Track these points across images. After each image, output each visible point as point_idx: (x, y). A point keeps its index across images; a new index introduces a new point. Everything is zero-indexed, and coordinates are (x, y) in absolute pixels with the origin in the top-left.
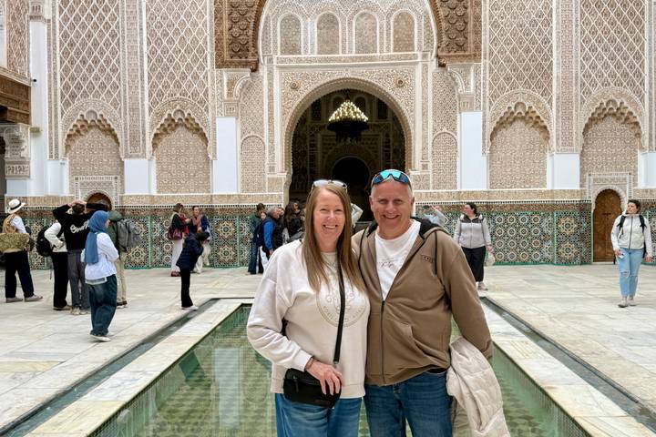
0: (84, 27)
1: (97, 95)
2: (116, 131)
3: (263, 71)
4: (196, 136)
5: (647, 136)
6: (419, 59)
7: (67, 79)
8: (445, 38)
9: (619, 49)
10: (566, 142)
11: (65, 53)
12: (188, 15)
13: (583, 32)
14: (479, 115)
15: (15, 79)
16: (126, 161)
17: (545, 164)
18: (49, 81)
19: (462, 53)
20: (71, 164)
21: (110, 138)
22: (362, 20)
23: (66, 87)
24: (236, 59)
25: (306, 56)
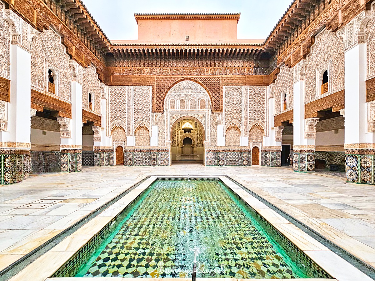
0: (116, 101)
1: (120, 119)
2: (125, 129)
3: (165, 113)
4: (146, 131)
5: (266, 133)
6: (207, 111)
7: (112, 115)
8: (214, 106)
9: (259, 110)
10: (245, 134)
11: (111, 108)
12: (145, 98)
13: (249, 106)
14: (223, 126)
15: (97, 114)
16: (127, 137)
17: (239, 140)
18: (107, 115)
19: (218, 110)
20: (112, 138)
21: (123, 131)
22: (192, 101)
23: (111, 117)
24: (158, 110)
25: (177, 110)
